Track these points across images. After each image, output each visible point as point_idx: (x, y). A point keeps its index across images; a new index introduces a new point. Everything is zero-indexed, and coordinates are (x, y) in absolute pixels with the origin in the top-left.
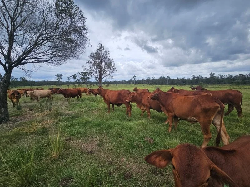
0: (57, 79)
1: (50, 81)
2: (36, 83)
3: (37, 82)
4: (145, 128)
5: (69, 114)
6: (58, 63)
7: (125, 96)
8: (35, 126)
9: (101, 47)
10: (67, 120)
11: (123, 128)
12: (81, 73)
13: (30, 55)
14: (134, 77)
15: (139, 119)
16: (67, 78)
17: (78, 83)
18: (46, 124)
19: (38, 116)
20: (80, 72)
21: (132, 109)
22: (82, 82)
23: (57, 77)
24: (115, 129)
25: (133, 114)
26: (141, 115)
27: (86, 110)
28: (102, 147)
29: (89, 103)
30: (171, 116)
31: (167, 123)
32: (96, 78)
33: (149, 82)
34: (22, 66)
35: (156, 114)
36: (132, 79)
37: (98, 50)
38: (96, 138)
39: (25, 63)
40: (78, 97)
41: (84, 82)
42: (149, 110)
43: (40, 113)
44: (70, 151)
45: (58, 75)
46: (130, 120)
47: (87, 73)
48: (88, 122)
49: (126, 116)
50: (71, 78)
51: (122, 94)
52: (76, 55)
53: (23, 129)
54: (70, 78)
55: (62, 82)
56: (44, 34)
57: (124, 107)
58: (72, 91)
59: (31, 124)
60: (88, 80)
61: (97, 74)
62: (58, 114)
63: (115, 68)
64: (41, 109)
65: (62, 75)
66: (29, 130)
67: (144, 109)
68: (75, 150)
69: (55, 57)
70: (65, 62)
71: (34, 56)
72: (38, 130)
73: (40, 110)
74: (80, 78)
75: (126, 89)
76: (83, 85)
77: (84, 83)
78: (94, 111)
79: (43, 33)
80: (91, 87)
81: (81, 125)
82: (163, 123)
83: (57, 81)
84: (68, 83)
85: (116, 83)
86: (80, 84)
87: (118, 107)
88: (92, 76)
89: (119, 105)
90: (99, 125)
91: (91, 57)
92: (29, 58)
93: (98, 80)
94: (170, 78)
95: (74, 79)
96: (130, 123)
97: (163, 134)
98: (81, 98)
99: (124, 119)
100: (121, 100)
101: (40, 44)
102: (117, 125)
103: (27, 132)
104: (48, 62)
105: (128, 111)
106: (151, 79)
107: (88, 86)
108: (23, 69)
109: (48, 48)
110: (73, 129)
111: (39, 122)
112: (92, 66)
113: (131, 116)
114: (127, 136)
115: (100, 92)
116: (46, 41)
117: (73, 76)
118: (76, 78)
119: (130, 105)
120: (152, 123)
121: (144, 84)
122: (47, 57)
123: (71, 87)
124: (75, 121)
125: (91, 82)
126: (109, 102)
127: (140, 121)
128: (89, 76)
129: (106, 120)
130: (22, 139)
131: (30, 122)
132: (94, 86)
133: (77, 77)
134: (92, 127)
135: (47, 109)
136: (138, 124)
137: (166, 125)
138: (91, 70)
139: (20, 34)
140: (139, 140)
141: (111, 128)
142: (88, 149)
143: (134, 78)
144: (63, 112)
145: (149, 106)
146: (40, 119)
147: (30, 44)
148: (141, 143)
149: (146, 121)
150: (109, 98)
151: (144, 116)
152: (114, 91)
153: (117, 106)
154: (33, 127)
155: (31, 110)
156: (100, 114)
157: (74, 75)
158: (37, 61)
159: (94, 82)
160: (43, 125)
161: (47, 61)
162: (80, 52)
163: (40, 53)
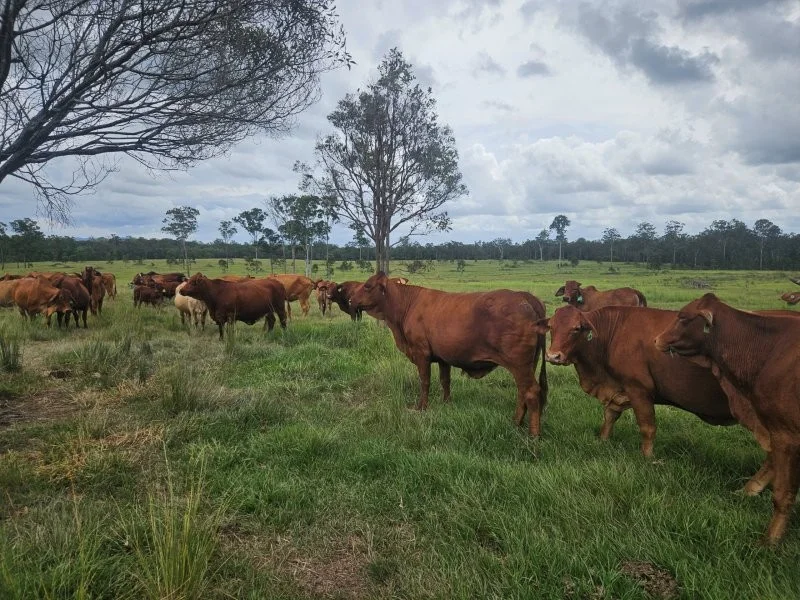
0: (172, 229)
1: (141, 239)
2: (80, 248)
3: (83, 243)
4: (627, 508)
5: (229, 403)
6: (189, 154)
7: (512, 327)
8: (79, 451)
9: (396, 70)
10: (221, 432)
11: (500, 497)
12: (285, 200)
13: (71, 116)
14: (561, 222)
15: (590, 454)
16: (219, 225)
17: (268, 250)
18: (127, 445)
19: (91, 405)
20: (279, 196)
21: (549, 400)
22: (289, 247)
23: (171, 220)
24: (460, 499)
25: (554, 423)
26: (598, 432)
27: (308, 385)
28: (391, 584)
29: (321, 353)
30: (787, 452)
31: (756, 488)
32: (358, 226)
33: (646, 251)
34: (35, 166)
35: (687, 433)
36: (544, 234)
37: (383, 82)
38: (359, 534)
39: (48, 156)
40: (271, 322)
41: (298, 249)
42: (645, 410)
43: (100, 390)
44: (236, 588)
45: (177, 213)
46: (538, 453)
47: (315, 200)
48: (319, 451)
49: (515, 431)
50: (238, 225)
51: (497, 314)
52: (274, 114)
53: (31, 459)
54: (234, 225)
55: (194, 244)
56: (134, 17)
57: (504, 386)
58: (245, 288)
59: (62, 440)
60: (316, 239)
61: (363, 206)
62: (178, 403)
63: (459, 177)
64: (103, 373)
65: (197, 212)
66: (54, 467)
67: (622, 400)
68: (257, 585)
69: (175, 123)
70: (217, 149)
71: (84, 121)
72: (94, 472)
73: (97, 375)
74: (281, 228)
75: (514, 284)
76: (293, 264)
77: (299, 252)
78: (347, 395)
79: (129, 12)
80: (332, 271)
81: (284, 459)
82: (734, 487)
83: (174, 238)
84: (224, 252)
85: (456, 253)
86: (280, 255)
87: (474, 380)
88: (335, 216)
89: (477, 369)
90: (374, 469)
91: (337, 119)
92: (65, 129)
93: (365, 236)
94: (776, 229)
95: (252, 230)
96: (535, 470)
97: (733, 552)
98: (283, 325)
99: (506, 449)
100: (488, 345)
101: (119, 63)
102: (469, 474)
103: (44, 477)
104: (143, 149)
105: (525, 408)
106: (660, 233)
107: (315, 266)
108: (37, 184)
109: (146, 84)
110: (248, 478)
111: (97, 436)
112: (339, 168)
113: (542, 436)
114: (520, 543)
115: (381, 300)
116: (144, 50)
117: (246, 215)
118: (258, 228)
119: (537, 378)
120: (663, 480)
121: (614, 264)
122: (144, 127)
123: (237, 270)
124: (257, 440)
125: (333, 248)
126: (427, 352)
127: (596, 465)
128: (324, 218)
129: (411, 447)
130: (26, 509)
131: (56, 428)
132: (344, 267)
133: (266, 224)
134: (341, 476)
135: (130, 376)
136: (584, 483)
137: (755, 504)
138: (334, 187)
139: (35, 24)
140: (591, 571)
141: (437, 488)
142: (320, 589)
143: (560, 231)
144: (203, 392)
145: (649, 382)
146: (99, 417)
147: (72, 66)
148: (601, 590)
149: (630, 468)
150: (427, 331)
151: (615, 438)
152: (453, 295)
153: (465, 378)
154: (72, 454)
155: (61, 375)
156: (381, 413)
157: (250, 210)
158: (98, 146)
159: (347, 249)
160: (113, 448)
161: (138, 146)
162: (294, 100)
163: (108, 109)
